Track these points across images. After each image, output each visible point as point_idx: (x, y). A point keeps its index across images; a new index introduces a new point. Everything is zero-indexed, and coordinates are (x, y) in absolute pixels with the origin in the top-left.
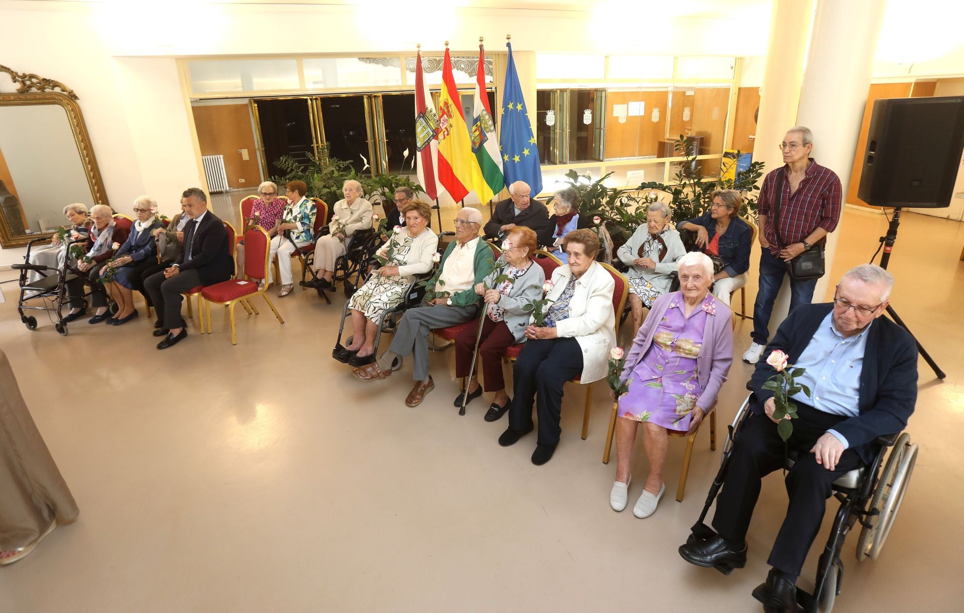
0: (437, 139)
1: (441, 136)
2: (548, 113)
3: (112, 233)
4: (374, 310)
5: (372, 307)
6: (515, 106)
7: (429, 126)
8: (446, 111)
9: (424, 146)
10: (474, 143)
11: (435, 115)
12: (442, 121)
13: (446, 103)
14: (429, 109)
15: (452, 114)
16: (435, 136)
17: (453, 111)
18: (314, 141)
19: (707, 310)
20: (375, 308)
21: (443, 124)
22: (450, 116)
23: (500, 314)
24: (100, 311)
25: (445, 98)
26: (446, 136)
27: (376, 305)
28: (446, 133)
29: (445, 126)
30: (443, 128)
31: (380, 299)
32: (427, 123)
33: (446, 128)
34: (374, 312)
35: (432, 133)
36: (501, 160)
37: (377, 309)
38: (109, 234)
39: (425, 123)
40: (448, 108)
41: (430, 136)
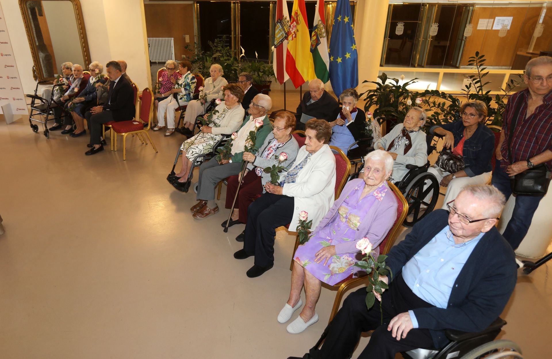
0: (287, 40)
1: (290, 38)
2: (398, 25)
3: (80, 82)
4: (192, 153)
5: (191, 152)
6: (343, 18)
7: (284, 30)
8: (296, 19)
9: (278, 44)
10: (312, 45)
11: (288, 22)
12: (292, 27)
13: (296, 13)
14: (285, 17)
15: (299, 22)
16: (286, 38)
17: (300, 19)
18: (233, 33)
19: (377, 196)
20: (193, 152)
21: (293, 29)
22: (298, 23)
23: (261, 171)
24: (68, 128)
25: (296, 9)
26: (294, 38)
27: (194, 150)
28: (294, 36)
29: (293, 31)
30: (292, 32)
31: (197, 147)
32: (283, 27)
33: (294, 32)
34: (192, 154)
35: (285, 35)
36: (328, 60)
37: (194, 153)
38: (78, 82)
39: (281, 27)
40: (297, 17)
41: (284, 37)
